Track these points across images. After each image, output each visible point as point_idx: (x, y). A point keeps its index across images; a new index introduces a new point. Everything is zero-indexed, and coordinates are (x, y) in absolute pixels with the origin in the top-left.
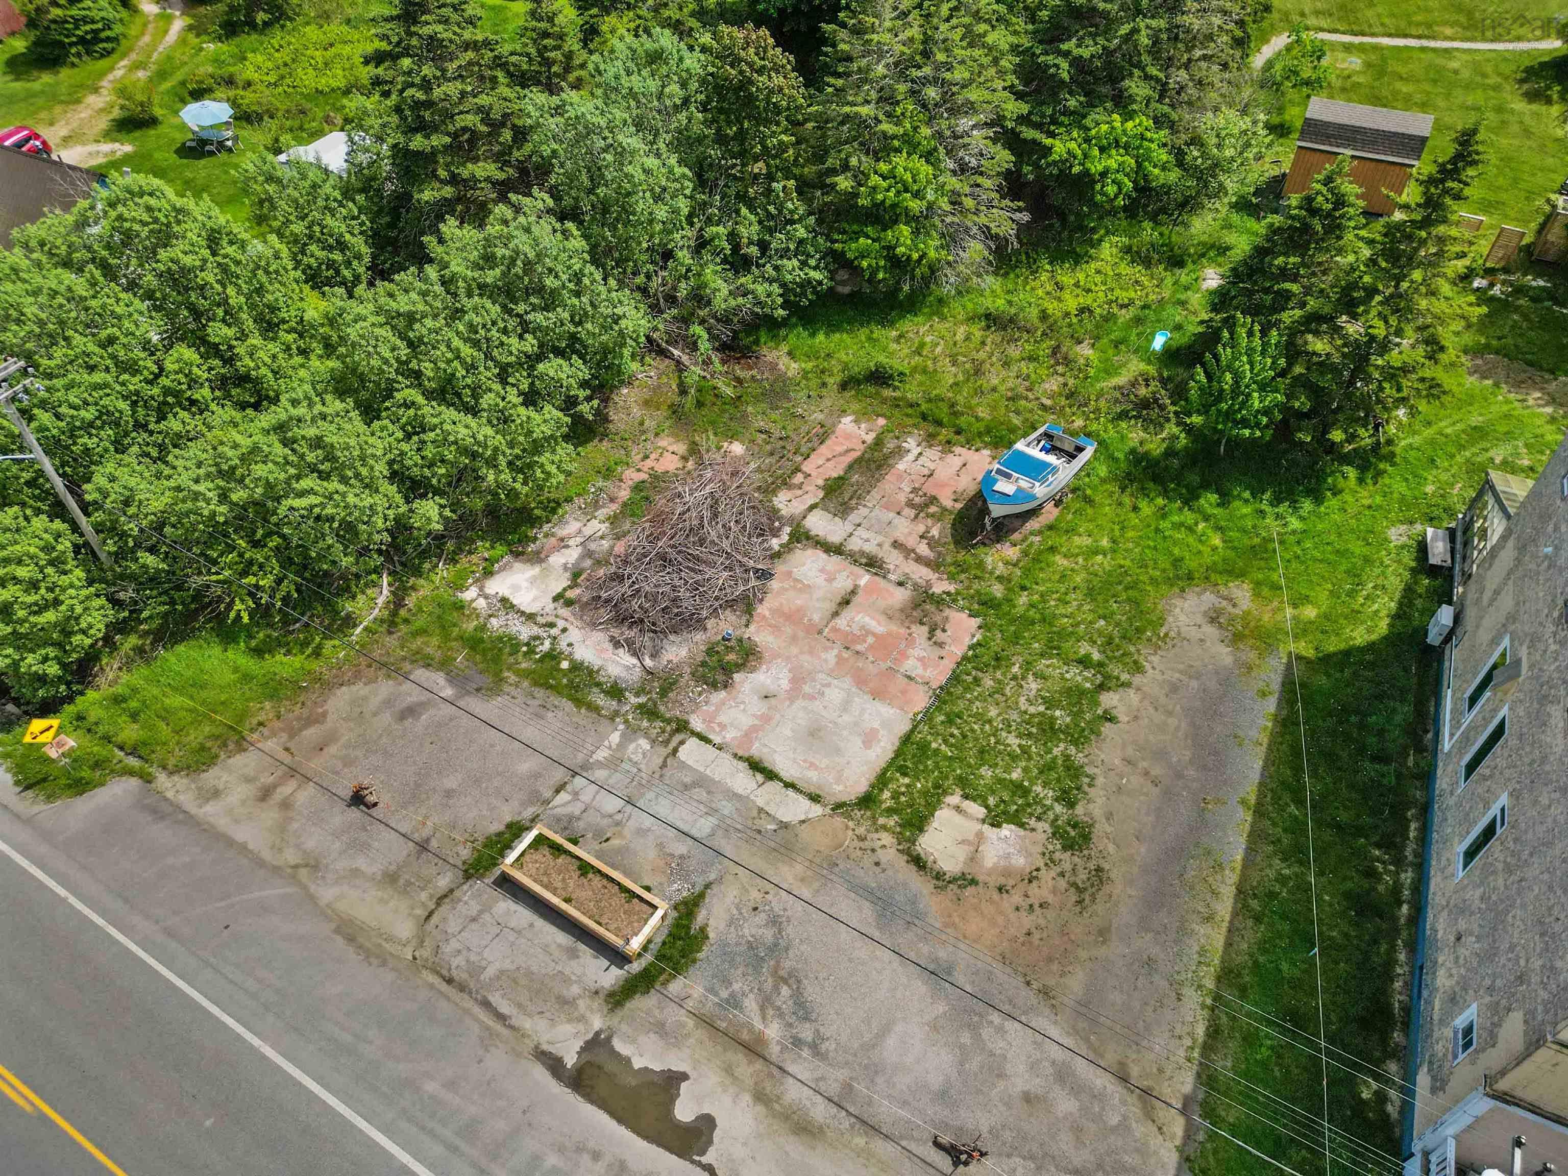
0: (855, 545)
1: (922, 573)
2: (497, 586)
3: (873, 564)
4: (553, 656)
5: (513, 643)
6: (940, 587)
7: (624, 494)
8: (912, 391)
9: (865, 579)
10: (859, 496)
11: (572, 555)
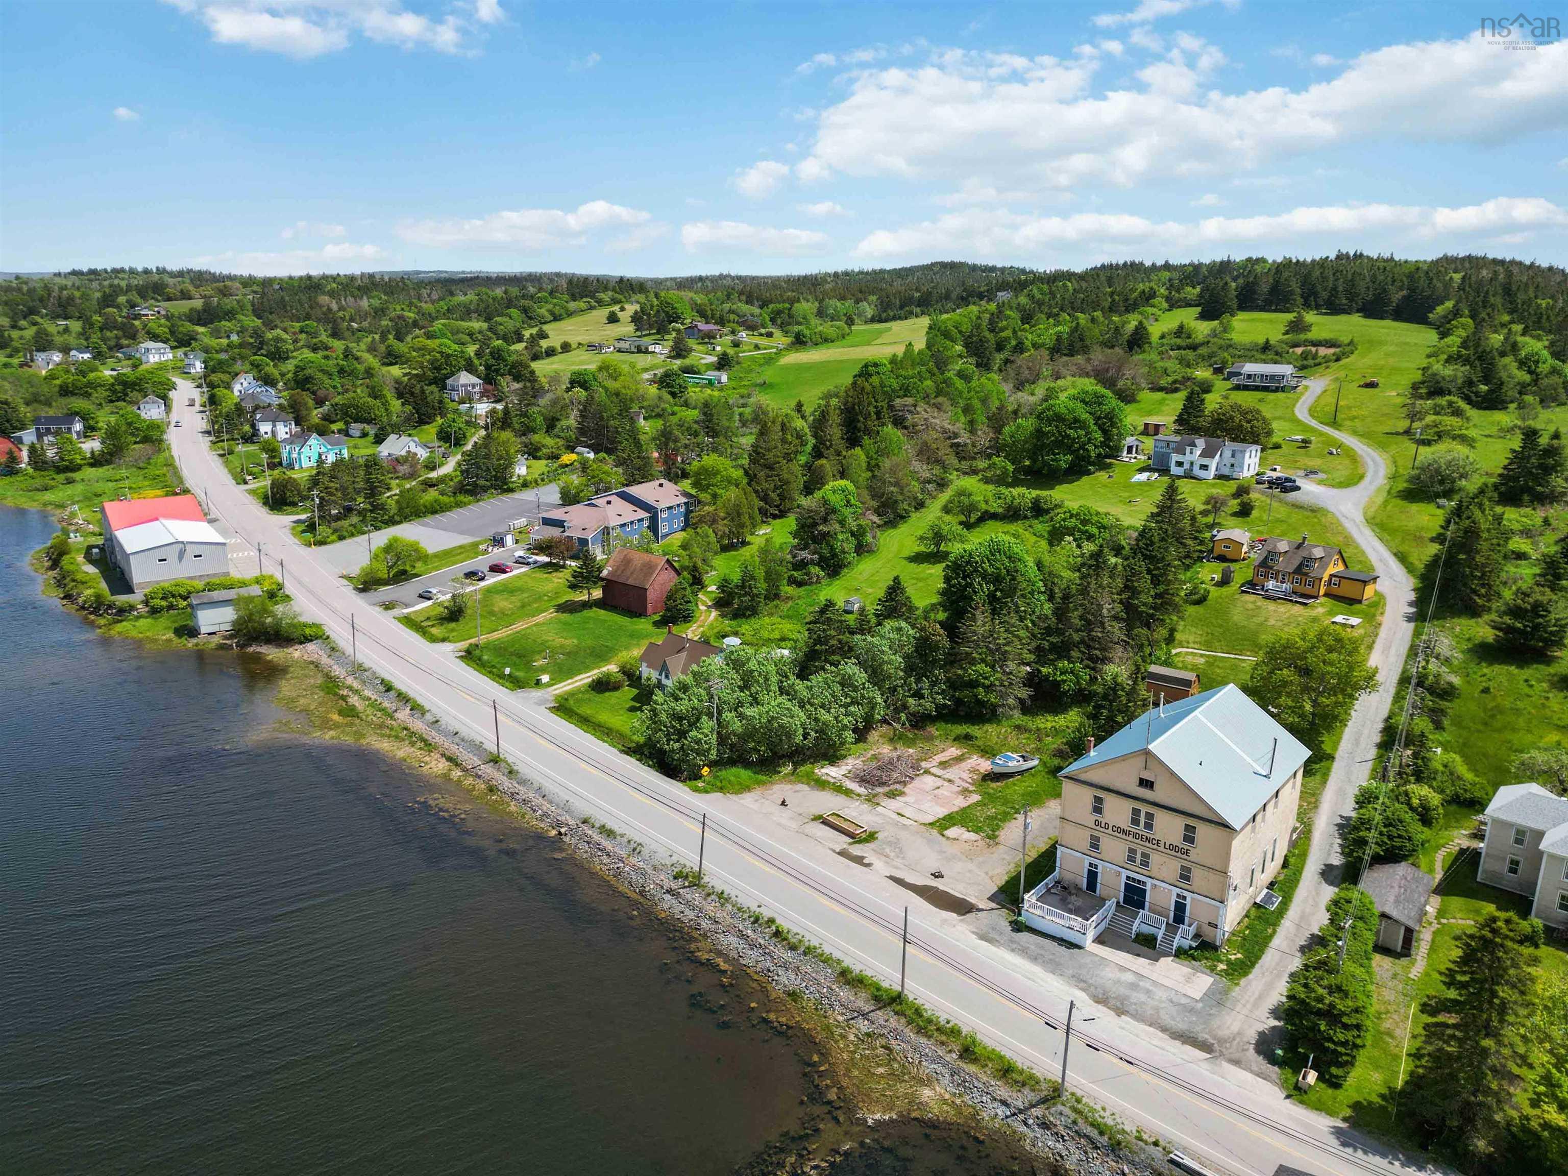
0: (946, 776)
1: (967, 785)
2: (824, 771)
3: (950, 781)
4: (841, 786)
5: (829, 782)
6: (971, 788)
7: (869, 756)
8: (979, 743)
9: (946, 784)
10: (950, 766)
11: (849, 768)
